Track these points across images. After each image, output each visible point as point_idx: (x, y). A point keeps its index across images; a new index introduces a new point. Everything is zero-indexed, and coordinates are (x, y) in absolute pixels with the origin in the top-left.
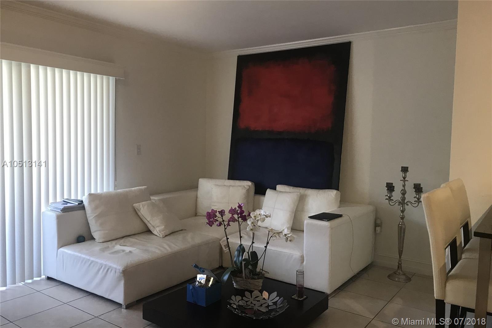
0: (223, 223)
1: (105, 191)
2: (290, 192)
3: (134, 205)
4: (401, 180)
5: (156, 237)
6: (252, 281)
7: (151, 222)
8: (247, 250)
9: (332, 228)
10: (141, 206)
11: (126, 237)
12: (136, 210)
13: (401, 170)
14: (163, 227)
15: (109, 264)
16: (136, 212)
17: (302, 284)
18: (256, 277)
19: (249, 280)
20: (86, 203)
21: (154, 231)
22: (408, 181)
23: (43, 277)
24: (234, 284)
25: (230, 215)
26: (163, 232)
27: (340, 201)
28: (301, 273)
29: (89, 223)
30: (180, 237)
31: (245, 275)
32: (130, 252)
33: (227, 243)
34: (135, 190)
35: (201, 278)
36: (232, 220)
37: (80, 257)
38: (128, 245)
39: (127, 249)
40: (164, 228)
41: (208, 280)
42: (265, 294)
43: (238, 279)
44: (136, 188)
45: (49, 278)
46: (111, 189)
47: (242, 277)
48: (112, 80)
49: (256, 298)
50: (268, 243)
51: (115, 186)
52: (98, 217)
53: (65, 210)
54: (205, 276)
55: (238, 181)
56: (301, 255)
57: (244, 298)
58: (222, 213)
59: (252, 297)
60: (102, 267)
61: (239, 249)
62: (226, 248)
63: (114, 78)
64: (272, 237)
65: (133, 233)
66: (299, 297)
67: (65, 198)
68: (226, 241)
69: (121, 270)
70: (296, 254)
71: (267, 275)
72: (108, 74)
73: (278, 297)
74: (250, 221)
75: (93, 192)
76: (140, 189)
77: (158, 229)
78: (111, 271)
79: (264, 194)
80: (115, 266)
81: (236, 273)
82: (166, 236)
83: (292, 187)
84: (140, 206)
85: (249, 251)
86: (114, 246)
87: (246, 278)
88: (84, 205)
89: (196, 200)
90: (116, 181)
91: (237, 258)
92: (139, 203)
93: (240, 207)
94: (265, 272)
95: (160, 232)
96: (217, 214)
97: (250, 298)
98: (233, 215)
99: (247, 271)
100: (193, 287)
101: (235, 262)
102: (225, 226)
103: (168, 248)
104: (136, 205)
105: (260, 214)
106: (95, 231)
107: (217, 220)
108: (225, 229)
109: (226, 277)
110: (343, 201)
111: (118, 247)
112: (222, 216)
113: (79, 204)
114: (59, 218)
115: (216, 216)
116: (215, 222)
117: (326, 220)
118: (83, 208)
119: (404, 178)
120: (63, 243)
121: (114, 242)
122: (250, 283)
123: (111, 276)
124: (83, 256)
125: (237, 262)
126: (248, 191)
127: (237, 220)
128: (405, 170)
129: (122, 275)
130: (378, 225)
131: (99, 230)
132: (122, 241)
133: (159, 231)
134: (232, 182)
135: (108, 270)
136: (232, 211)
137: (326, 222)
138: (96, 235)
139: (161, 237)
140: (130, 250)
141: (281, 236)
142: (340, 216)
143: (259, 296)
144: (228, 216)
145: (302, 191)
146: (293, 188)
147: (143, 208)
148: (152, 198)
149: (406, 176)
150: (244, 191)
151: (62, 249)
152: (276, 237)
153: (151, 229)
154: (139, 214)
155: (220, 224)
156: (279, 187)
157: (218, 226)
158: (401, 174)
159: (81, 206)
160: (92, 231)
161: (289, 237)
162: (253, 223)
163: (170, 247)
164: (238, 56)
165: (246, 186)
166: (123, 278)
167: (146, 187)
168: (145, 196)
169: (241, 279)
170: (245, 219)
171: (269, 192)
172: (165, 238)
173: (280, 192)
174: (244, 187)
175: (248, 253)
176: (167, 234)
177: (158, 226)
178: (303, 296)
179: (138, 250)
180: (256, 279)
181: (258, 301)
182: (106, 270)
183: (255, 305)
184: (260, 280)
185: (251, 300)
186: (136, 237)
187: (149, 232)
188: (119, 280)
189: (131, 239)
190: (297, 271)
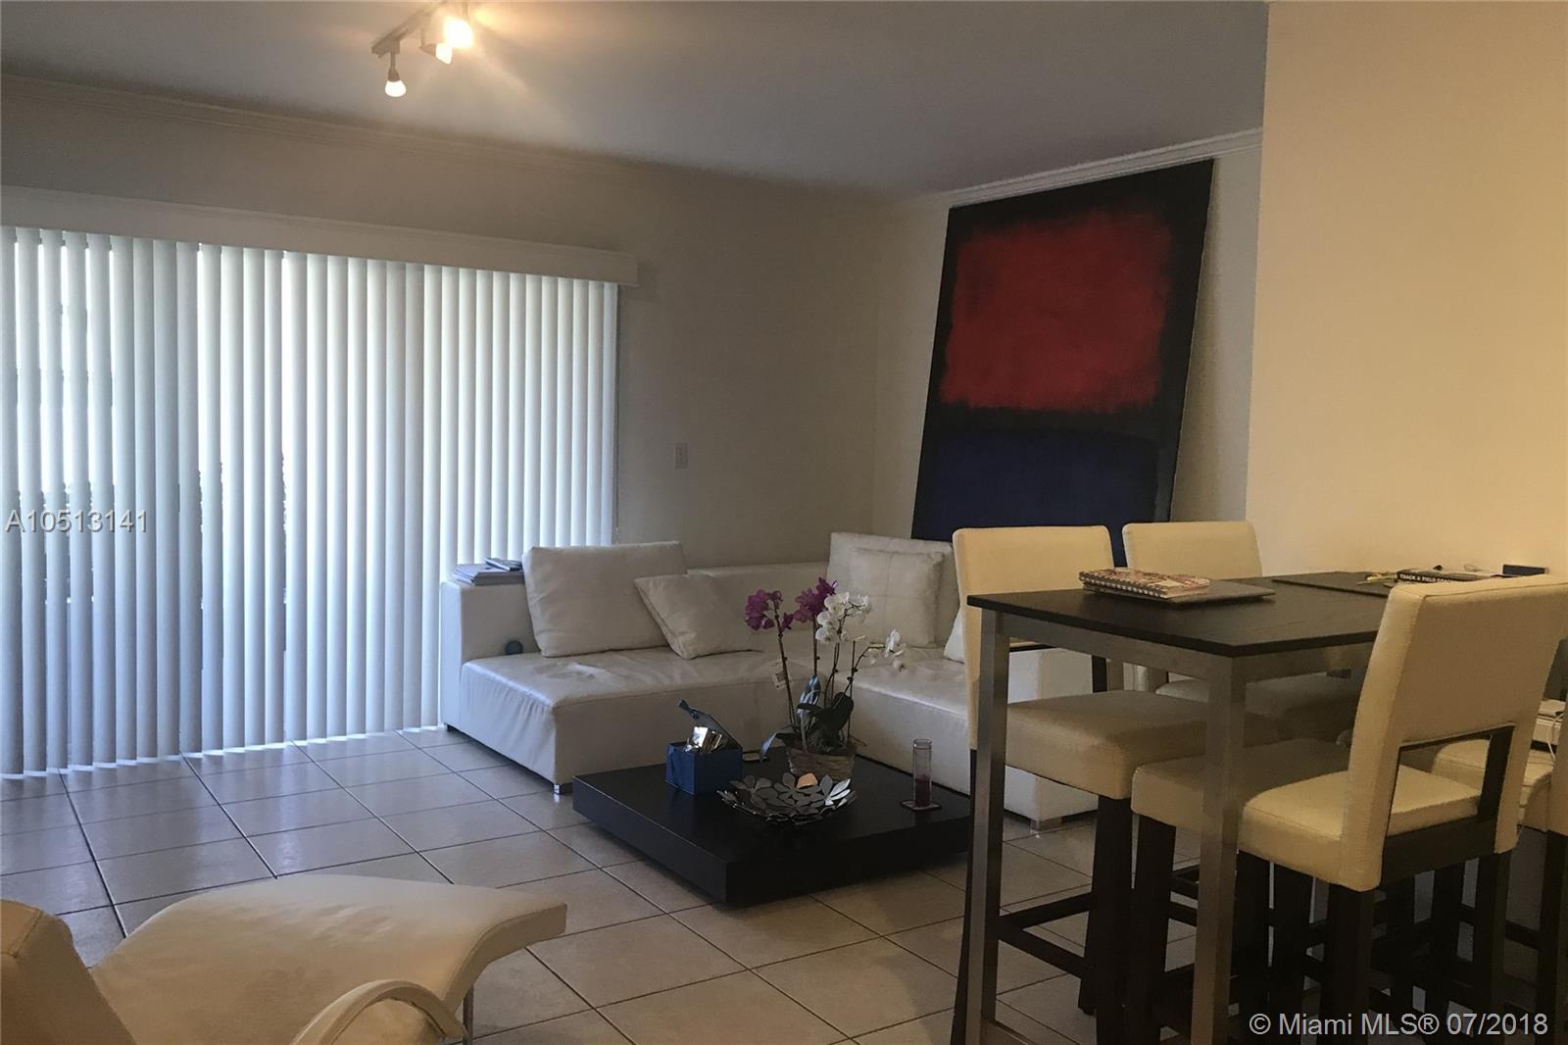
0: (775, 622)
1: (574, 543)
3: (637, 581)
5: (675, 656)
6: (821, 758)
7: (667, 621)
10: (651, 584)
11: (611, 653)
12: (642, 594)
14: (693, 635)
15: (538, 695)
16: (639, 597)
17: (927, 774)
19: (815, 756)
20: (526, 569)
21: (673, 643)
23: (442, 726)
24: (791, 765)
26: (691, 648)
28: (922, 747)
29: (530, 615)
32: (591, 676)
33: (782, 669)
34: (645, 547)
36: (800, 616)
37: (505, 686)
38: (599, 664)
39: (589, 671)
40: (696, 639)
41: (710, 739)
45: (451, 729)
46: (605, 543)
47: (801, 748)
48: (609, 291)
51: (615, 539)
52: (546, 601)
53: (481, 580)
54: (706, 731)
55: (922, 542)
57: (777, 786)
58: (778, 597)
61: (810, 684)
62: (779, 682)
63: (616, 285)
64: (861, 656)
65: (629, 645)
66: (917, 804)
67: (493, 556)
68: (782, 665)
69: (551, 707)
71: (860, 750)
72: (600, 277)
73: (849, 791)
75: (542, 544)
76: (662, 548)
77: (681, 639)
78: (537, 708)
80: (543, 699)
82: (698, 656)
84: (648, 584)
86: (567, 664)
88: (523, 572)
90: (617, 526)
92: (648, 578)
93: (823, 587)
95: (684, 647)
96: (768, 601)
97: (791, 786)
98: (802, 605)
100: (673, 750)
102: (779, 628)
104: (640, 581)
105: (843, 603)
106: (541, 632)
107: (766, 616)
108: (780, 634)
109: (768, 746)
111: (574, 667)
112: (776, 607)
113: (512, 569)
114: (465, 595)
115: (765, 606)
116: (762, 618)
118: (521, 579)
120: (473, 651)
122: (818, 763)
129: (552, 717)
131: (549, 630)
132: (593, 658)
133: (684, 644)
134: (911, 544)
135: (533, 705)
136: (802, 598)
138: (542, 641)
139: (687, 657)
140: (594, 673)
144: (788, 607)
147: (656, 588)
148: (689, 572)
150: (928, 567)
151: (468, 664)
153: (670, 639)
154: (646, 601)
155: (769, 624)
157: (766, 628)
159: (516, 573)
160: (536, 630)
163: (685, 677)
164: (951, 210)
166: (553, 724)
167: (676, 542)
169: (799, 752)
172: (693, 660)
174: (929, 556)
175: (825, 693)
176: (700, 652)
177: (683, 634)
178: (928, 805)
179: (608, 674)
180: (829, 754)
181: (806, 795)
182: (529, 706)
183: (796, 801)
184: (839, 758)
185: (792, 791)
186: (632, 654)
187: (666, 646)
188: (548, 731)
189: (618, 657)
190: (915, 741)
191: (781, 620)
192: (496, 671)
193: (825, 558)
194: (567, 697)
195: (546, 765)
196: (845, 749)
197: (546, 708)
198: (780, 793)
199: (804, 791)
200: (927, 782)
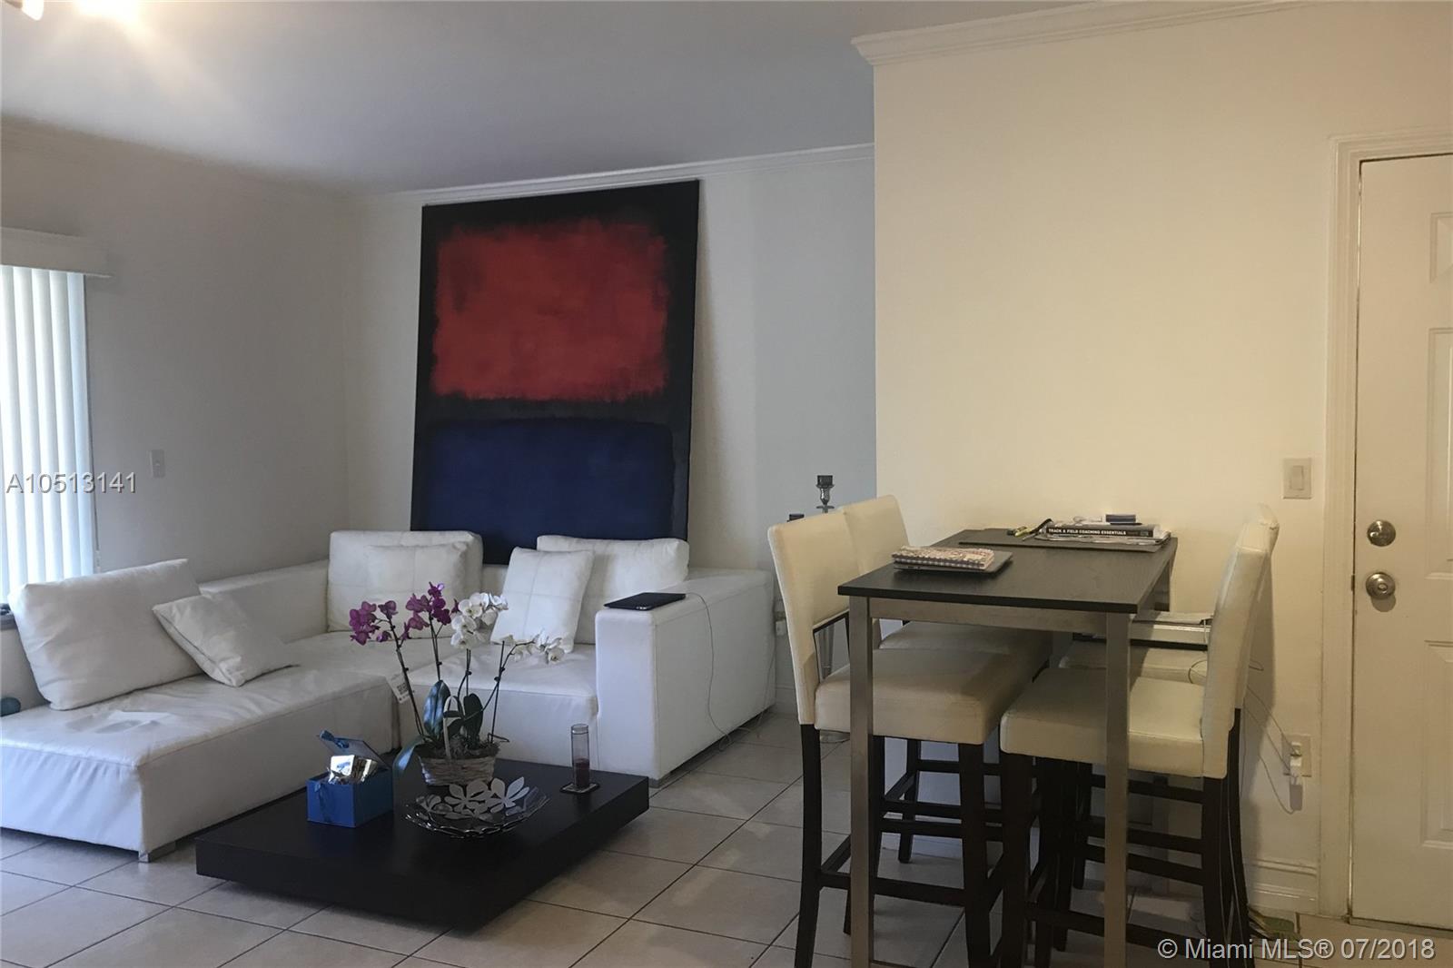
0: (391, 633)
1: (68, 575)
2: (569, 552)
3: (156, 608)
4: (818, 507)
5: (218, 685)
6: (467, 763)
8: (454, 693)
9: (656, 626)
10: (175, 610)
12: (162, 621)
13: (817, 483)
14: (238, 659)
15: (97, 754)
16: (161, 627)
17: (586, 757)
18: (477, 752)
19: (462, 761)
20: (16, 610)
21: (213, 671)
22: (833, 508)
24: (427, 776)
25: (411, 614)
26: (238, 673)
27: (688, 566)
28: (581, 732)
29: (29, 664)
30: (284, 681)
31: (452, 750)
32: (154, 723)
33: (404, 680)
34: (154, 571)
35: (341, 764)
36: (417, 623)
38: (142, 708)
39: (145, 717)
40: (242, 660)
41: (358, 766)
42: (498, 785)
43: (434, 761)
44: (157, 565)
46: (86, 572)
47: (443, 756)
48: (74, 280)
49: (475, 795)
50: (502, 669)
51: (97, 564)
52: (55, 645)
54: (351, 758)
55: (437, 533)
56: (590, 695)
57: (447, 799)
58: (389, 609)
59: (465, 795)
60: (78, 765)
61: (435, 691)
62: (401, 693)
63: (81, 275)
64: (511, 654)
65: (155, 680)
66: (579, 787)
68: (402, 676)
69: (133, 764)
70: (578, 695)
72: (62, 266)
73: (528, 789)
74: (458, 621)
75: (34, 580)
76: (169, 567)
77: (224, 666)
78: (105, 773)
79: (505, 561)
80: (115, 758)
81: (429, 748)
82: (247, 682)
83: (575, 540)
84: (171, 609)
85: (459, 694)
86: (105, 716)
87: (453, 757)
88: (13, 616)
89: (326, 590)
90: (98, 549)
91: (431, 715)
92: (170, 603)
93: (434, 591)
94: (499, 740)
95: (230, 673)
96: (379, 614)
97: (463, 797)
98: (417, 612)
99: (456, 740)
100: (322, 784)
101: (427, 724)
102: (397, 640)
103: (253, 707)
104: (159, 608)
105: (481, 605)
106: (49, 684)
107: (378, 628)
108: (399, 646)
109: (403, 761)
110: (696, 565)
111: (118, 715)
112: (389, 617)
115: (374, 618)
116: (373, 632)
117: (644, 609)
118: (11, 623)
119: (825, 502)
121: (105, 707)
122: (463, 768)
123: (106, 786)
124: (23, 744)
125: (432, 722)
126: (464, 555)
127: (427, 625)
128: (825, 483)
129: (134, 777)
130: (780, 616)
131: (60, 679)
132: (127, 701)
133: (228, 670)
134: (421, 537)
135: (96, 770)
136: (415, 605)
137: (645, 613)
138: (50, 692)
139: (234, 684)
140: (154, 719)
141: (533, 650)
142: (680, 598)
143: (482, 792)
144: (403, 616)
145: (599, 546)
146: (577, 542)
147: (182, 613)
148: (203, 589)
149: (828, 496)
150: (455, 557)
152: (521, 653)
153: (206, 667)
154: (171, 631)
155: (385, 636)
156: (543, 542)
157: (381, 641)
158: (818, 493)
159: (3, 618)
160: (39, 683)
161: (550, 650)
162: (465, 626)
163: (258, 704)
164: (423, 208)
165: (458, 546)
166: (138, 785)
167: (184, 560)
168: (182, 584)
169: (441, 761)
170: (445, 619)
171: (518, 555)
172: (245, 687)
173: (547, 553)
174: (454, 547)
175: (457, 698)
176: (249, 677)
177: (222, 658)
178: (588, 786)
179: (174, 717)
180: (478, 757)
181: (480, 802)
182: (91, 770)
183: (473, 810)
184: (487, 758)
185: (465, 801)
186: (164, 689)
187: (200, 675)
188: (127, 791)
189: (148, 696)
190: (572, 729)
191: (400, 631)
193: (325, 556)
194: (149, 750)
195: (129, 834)
196: (490, 748)
197: (123, 768)
198: (453, 806)
199: (478, 798)
200: (588, 764)
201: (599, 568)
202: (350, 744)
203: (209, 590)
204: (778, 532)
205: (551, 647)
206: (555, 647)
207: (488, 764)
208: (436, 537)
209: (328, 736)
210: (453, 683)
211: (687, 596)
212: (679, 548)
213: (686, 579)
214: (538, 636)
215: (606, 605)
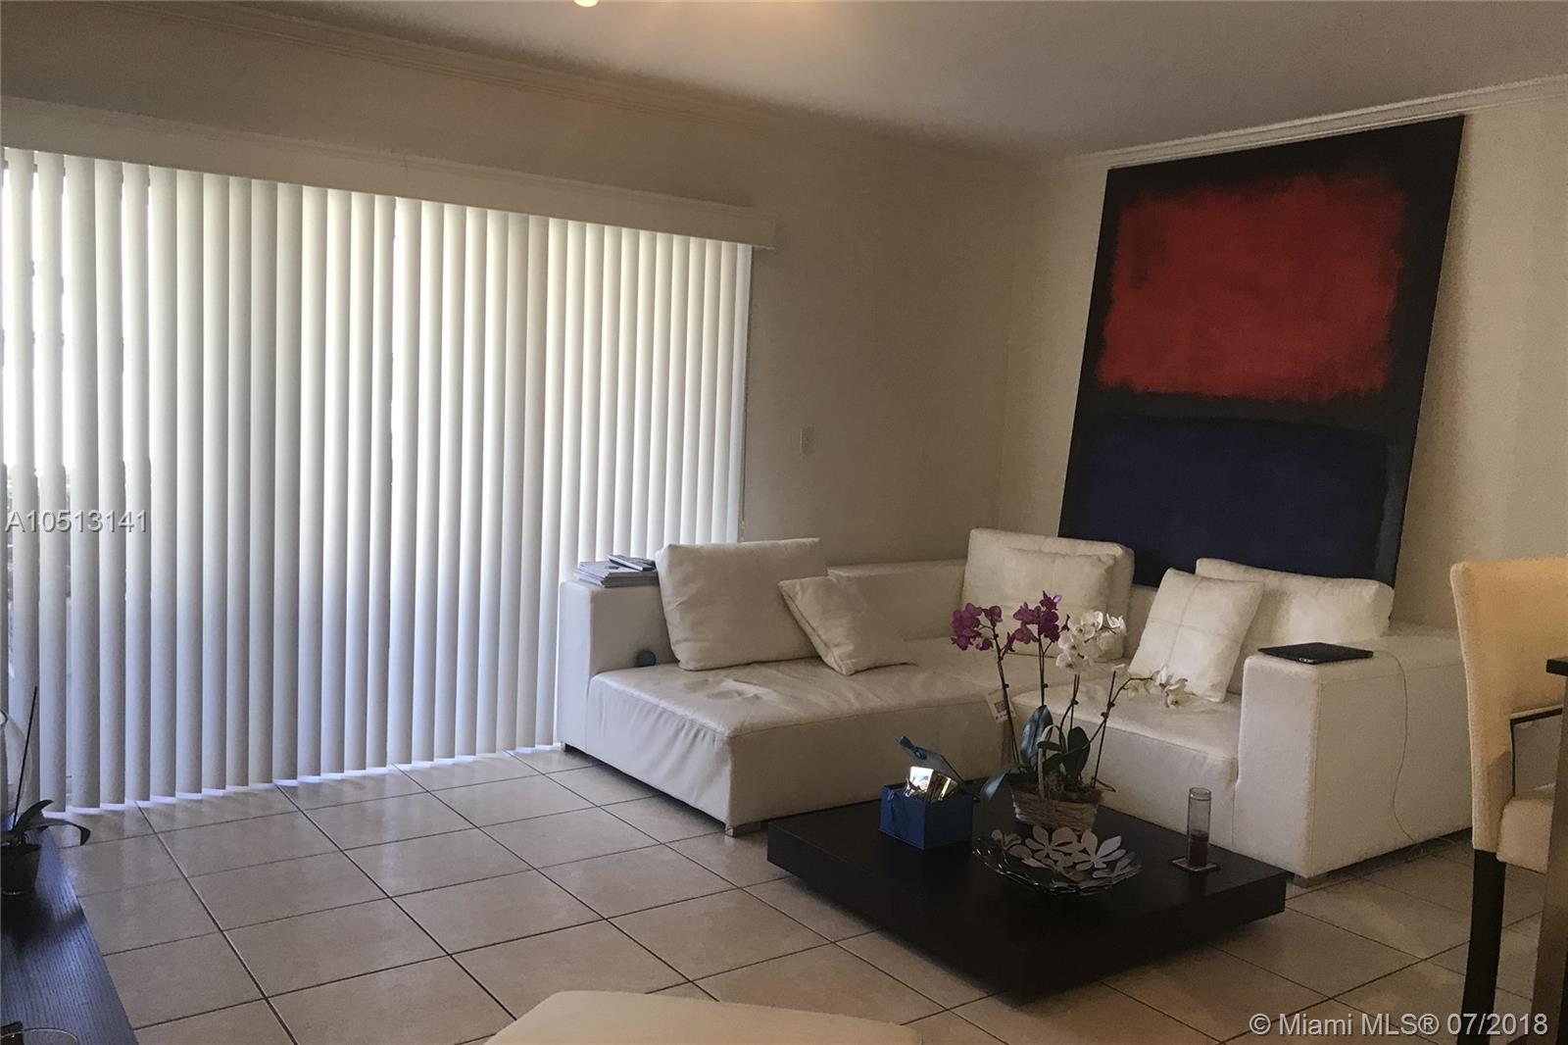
0: (994, 642)
1: (714, 541)
2: (1232, 582)
3: (781, 583)
5: (826, 670)
6: (1061, 805)
7: (821, 633)
8: (1057, 722)
9: (1323, 688)
10: (798, 588)
11: (756, 665)
12: (786, 597)
14: (852, 647)
15: (702, 719)
16: (784, 603)
17: (1204, 830)
18: (1074, 796)
19: (1055, 802)
20: (662, 569)
21: (826, 656)
23: (557, 745)
24: (1017, 810)
25: (1018, 625)
26: (849, 662)
27: (1390, 617)
28: (1201, 798)
29: (665, 620)
30: (895, 678)
31: (1046, 787)
32: (757, 697)
33: (1003, 698)
34: (785, 546)
35: (920, 777)
36: (1023, 635)
37: (638, 699)
38: (755, 682)
39: (751, 690)
40: (854, 650)
41: (936, 782)
42: (1090, 839)
43: (1027, 796)
44: (789, 541)
45: (570, 750)
46: (731, 539)
47: (1037, 793)
48: (743, 252)
49: (1059, 845)
50: (1111, 705)
51: (741, 534)
52: (688, 606)
53: (611, 581)
54: (929, 772)
55: (1085, 542)
56: (1228, 759)
57: (1028, 841)
58: (994, 614)
59: (1050, 840)
60: (684, 725)
61: (1037, 717)
62: (999, 712)
63: (750, 247)
64: (1123, 688)
65: (773, 655)
66: (1191, 864)
67: (615, 554)
68: (1000, 694)
69: (726, 735)
70: (1216, 755)
71: (1108, 799)
72: (734, 238)
73: (1124, 851)
74: (1067, 640)
75: (683, 542)
76: (800, 546)
77: (836, 652)
78: (704, 736)
79: (1155, 583)
80: (713, 725)
81: (1021, 779)
83: (1243, 567)
84: (794, 587)
85: (1062, 724)
86: (720, 682)
87: (1046, 796)
88: (657, 573)
89: (961, 589)
90: (743, 519)
91: (1029, 742)
92: (794, 581)
93: (1048, 603)
94: (1103, 787)
95: (842, 660)
96: (982, 618)
97: (1046, 843)
98: (1025, 623)
99: (1052, 777)
100: (895, 795)
101: (1024, 752)
102: (999, 650)
103: (851, 697)
104: (785, 584)
105: (1094, 625)
106: (678, 642)
107: (979, 634)
108: (1000, 659)
109: (991, 789)
111: (730, 684)
112: (994, 625)
113: (645, 569)
114: (595, 598)
115: (978, 623)
116: (974, 637)
117: (1309, 661)
118: (655, 580)
120: (603, 663)
121: (723, 673)
122: (1057, 811)
123: (705, 752)
124: (646, 696)
125: (1030, 750)
126: (1110, 571)
127: (1035, 640)
129: (727, 747)
131: (686, 640)
132: (742, 673)
133: (840, 657)
134: (1065, 545)
135: (698, 731)
136: (1024, 615)
137: (1306, 666)
138: (681, 651)
139: (844, 672)
140: (756, 692)
141: (1152, 690)
142: (1366, 655)
143: (1070, 843)
144: (1009, 625)
145: (1272, 579)
147: (804, 592)
148: (831, 571)
150: (1099, 571)
151: (596, 677)
152: (1136, 689)
153: (821, 650)
154: (793, 608)
155: (987, 645)
156: (1204, 566)
157: (981, 649)
159: (649, 575)
160: (673, 640)
161: (1171, 691)
162: (1074, 647)
163: (858, 696)
164: (1109, 171)
165: (1104, 559)
166: (729, 755)
167: (816, 540)
168: (801, 564)
169: (1032, 796)
170: (1055, 638)
171: (1171, 578)
172: (854, 676)
173: (1204, 578)
174: (1099, 559)
175: (1060, 729)
176: (860, 668)
177: (837, 644)
178: (1204, 865)
179: (776, 695)
180: (1075, 801)
181: (1065, 854)
182: (692, 734)
183: (1056, 862)
184: (1085, 805)
185: (1048, 849)
186: (783, 667)
187: (814, 658)
188: (719, 760)
189: (764, 670)
190: (1190, 791)
191: (1003, 642)
192: (637, 687)
193: (960, 554)
194: (742, 724)
195: (717, 802)
196: (1091, 794)
197: (717, 736)
198: (1034, 851)
199: (1064, 849)
200: (1207, 838)
201: (1268, 606)
202: (928, 757)
203: (834, 573)
204: (1466, 571)
205: (1172, 688)
206: (1178, 689)
207: (1089, 813)
208: (1083, 547)
209: (906, 743)
210: (1057, 708)
211: (1374, 655)
212: (1378, 593)
213: (1384, 634)
214: (1158, 672)
215: (1261, 650)
